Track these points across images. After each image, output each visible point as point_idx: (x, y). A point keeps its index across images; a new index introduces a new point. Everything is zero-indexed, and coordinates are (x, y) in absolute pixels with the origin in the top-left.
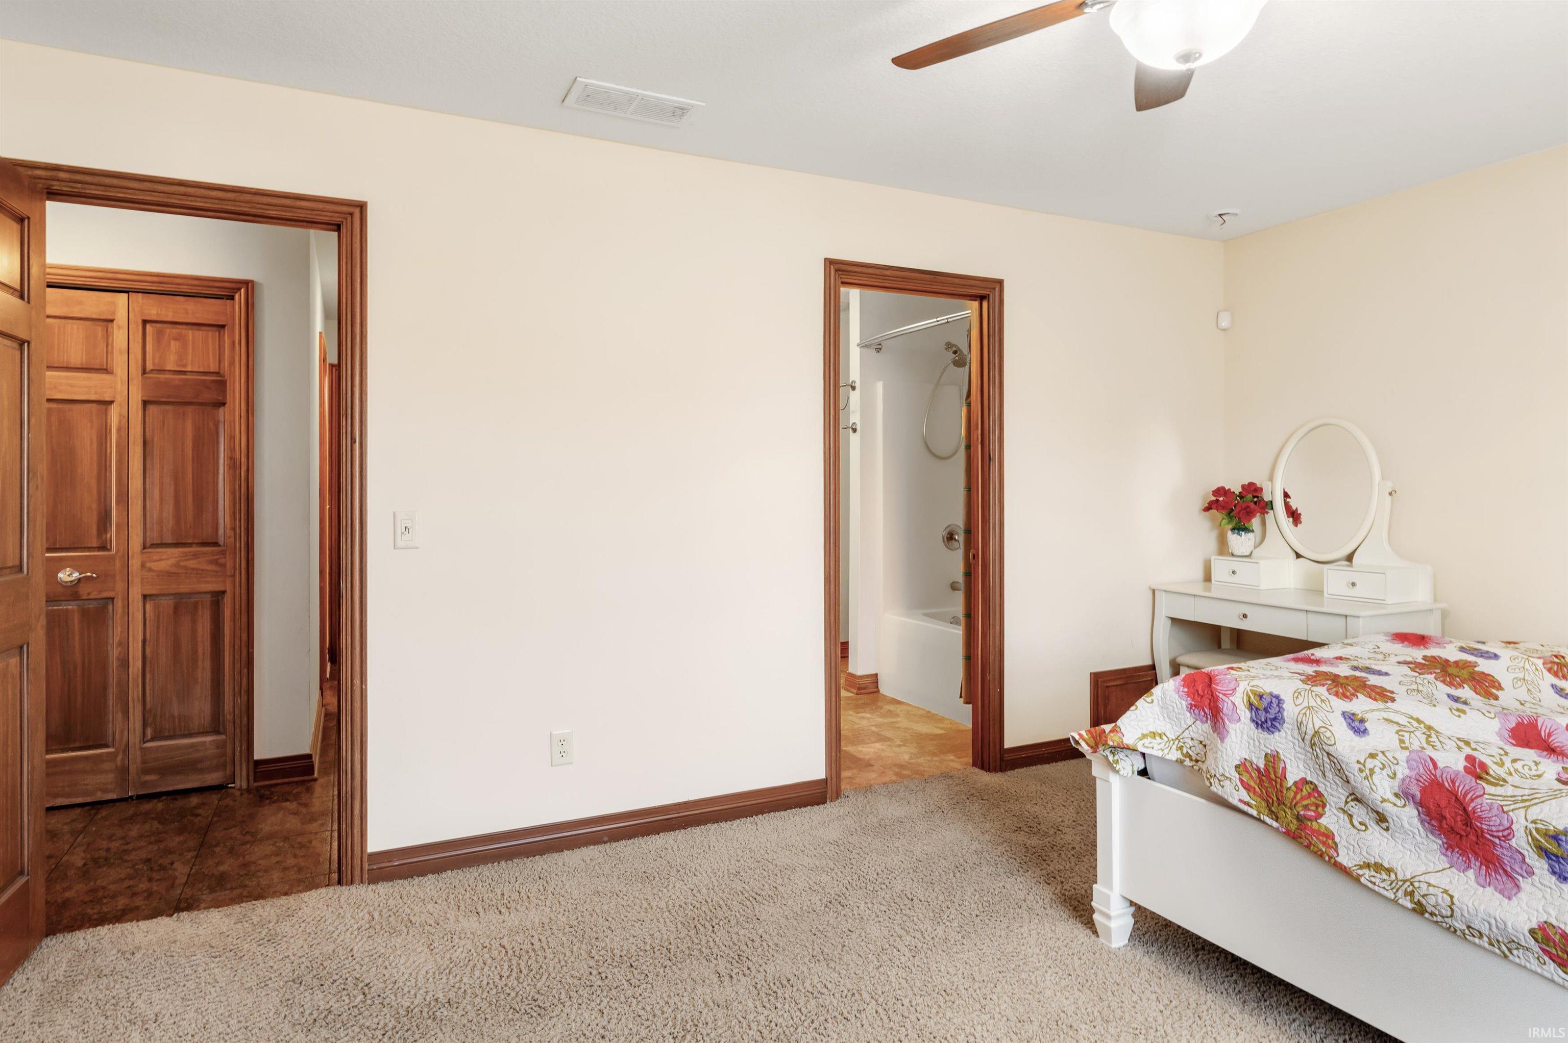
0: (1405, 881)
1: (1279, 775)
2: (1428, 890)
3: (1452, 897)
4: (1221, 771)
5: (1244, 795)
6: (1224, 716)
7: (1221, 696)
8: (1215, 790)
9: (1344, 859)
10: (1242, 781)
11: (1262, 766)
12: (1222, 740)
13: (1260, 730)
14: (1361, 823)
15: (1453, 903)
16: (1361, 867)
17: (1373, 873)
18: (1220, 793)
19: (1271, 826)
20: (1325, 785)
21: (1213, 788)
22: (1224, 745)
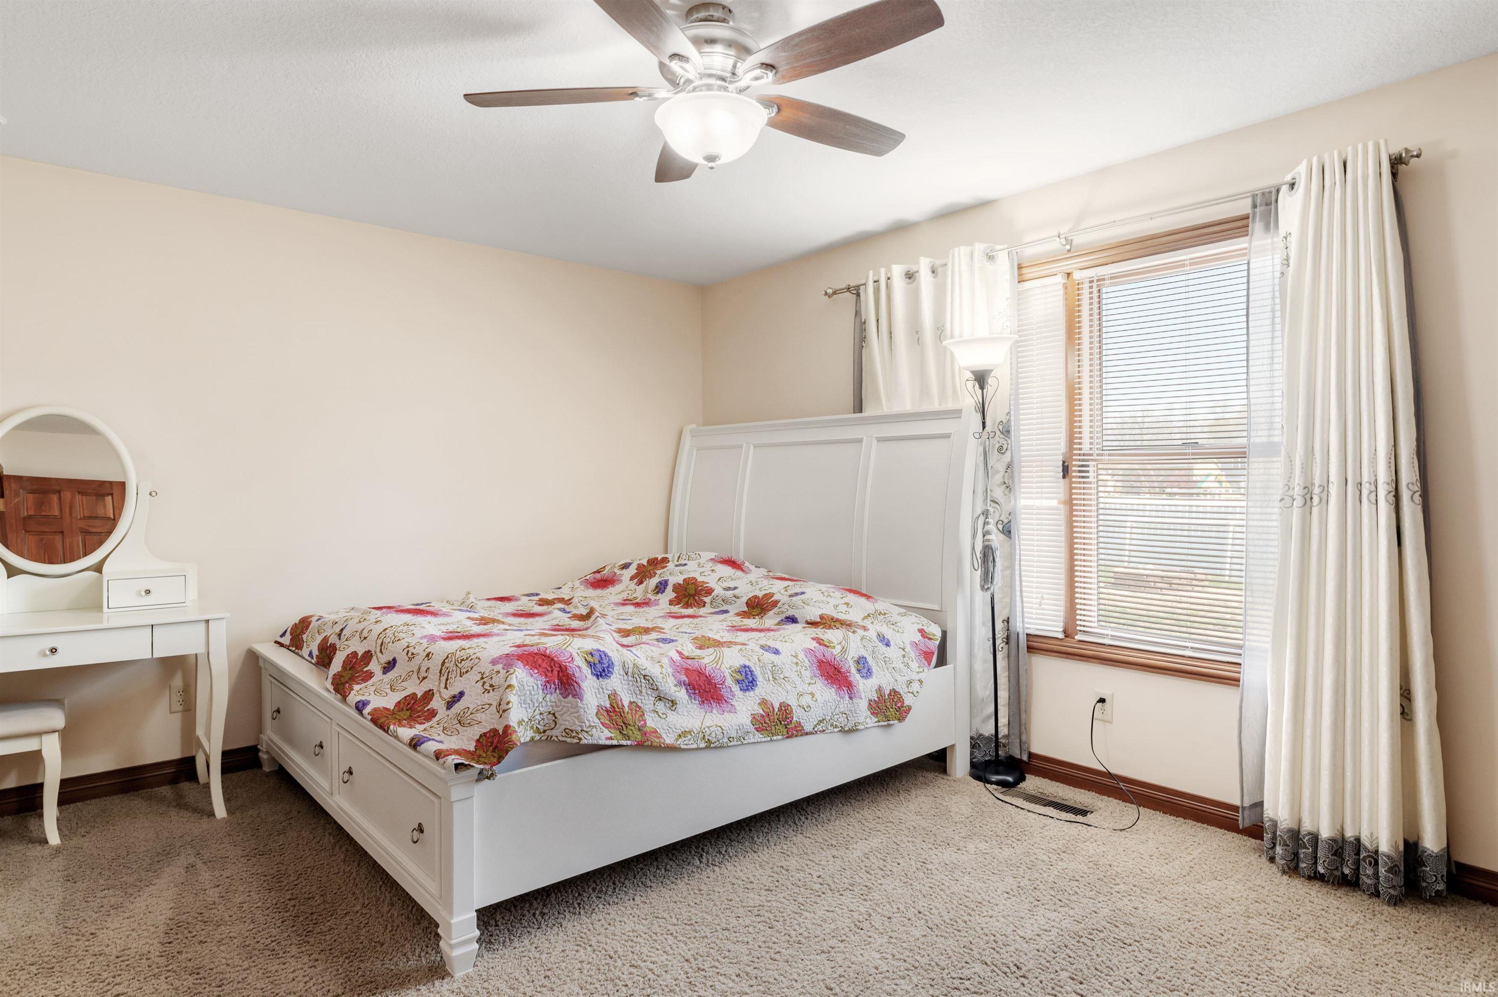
0: (699, 733)
1: (620, 706)
2: (710, 730)
3: (720, 727)
4: (587, 724)
5: (607, 733)
6: (577, 680)
7: (567, 664)
8: (586, 742)
9: (669, 740)
10: (602, 723)
11: (608, 706)
12: (581, 700)
13: (601, 679)
14: (663, 714)
15: (722, 729)
16: (677, 740)
17: (684, 739)
18: (591, 742)
19: (627, 746)
20: (641, 699)
21: (584, 742)
22: (584, 702)
